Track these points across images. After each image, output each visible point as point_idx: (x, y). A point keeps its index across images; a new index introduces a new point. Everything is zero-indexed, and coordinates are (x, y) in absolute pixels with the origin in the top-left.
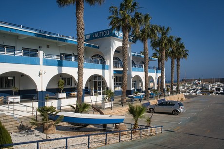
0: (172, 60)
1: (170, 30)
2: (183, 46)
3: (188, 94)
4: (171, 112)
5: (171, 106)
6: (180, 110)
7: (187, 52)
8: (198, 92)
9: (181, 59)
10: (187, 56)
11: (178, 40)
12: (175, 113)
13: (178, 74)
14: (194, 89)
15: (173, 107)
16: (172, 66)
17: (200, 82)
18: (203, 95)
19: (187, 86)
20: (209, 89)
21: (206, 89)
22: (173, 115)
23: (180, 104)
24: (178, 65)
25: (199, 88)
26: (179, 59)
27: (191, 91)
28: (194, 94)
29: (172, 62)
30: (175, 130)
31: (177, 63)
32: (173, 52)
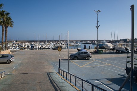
0: (3, 27)
1: (3, 6)
2: (11, 19)
3: (11, 50)
4: (6, 62)
5: (6, 58)
6: (12, 60)
7: (13, 23)
8: (17, 48)
9: (8, 27)
10: (13, 25)
11: (8, 14)
12: (9, 62)
13: (6, 37)
14: (14, 47)
15: (7, 58)
16: (2, 31)
17: (17, 42)
18: (21, 50)
19: (9, 45)
20: (23, 46)
21: (22, 47)
22: (8, 63)
23: (12, 56)
24: (6, 31)
25: (17, 46)
26: (7, 27)
27: (13, 48)
28: (15, 50)
29: (2, 28)
30: (13, 73)
31: (6, 29)
32: (3, 22)
